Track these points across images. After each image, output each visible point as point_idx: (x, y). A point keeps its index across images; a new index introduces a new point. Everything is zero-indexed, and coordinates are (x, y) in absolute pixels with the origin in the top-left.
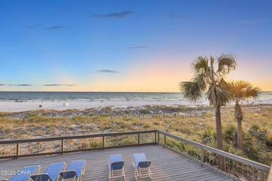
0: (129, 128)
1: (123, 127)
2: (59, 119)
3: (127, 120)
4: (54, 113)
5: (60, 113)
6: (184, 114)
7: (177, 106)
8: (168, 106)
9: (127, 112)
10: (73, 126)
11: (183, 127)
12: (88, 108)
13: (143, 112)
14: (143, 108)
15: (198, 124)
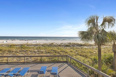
0: (58, 53)
1: (56, 52)
2: (32, 48)
3: (58, 49)
4: (31, 45)
5: (33, 45)
6: (86, 47)
7: (84, 44)
8: (79, 43)
9: (60, 46)
10: (36, 51)
11: (84, 54)
12: (44, 43)
13: (67, 46)
14: (68, 44)
15: (93, 53)
